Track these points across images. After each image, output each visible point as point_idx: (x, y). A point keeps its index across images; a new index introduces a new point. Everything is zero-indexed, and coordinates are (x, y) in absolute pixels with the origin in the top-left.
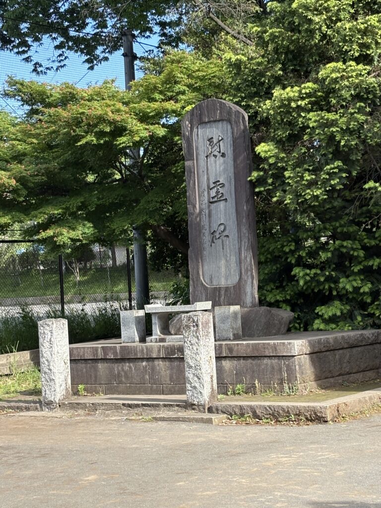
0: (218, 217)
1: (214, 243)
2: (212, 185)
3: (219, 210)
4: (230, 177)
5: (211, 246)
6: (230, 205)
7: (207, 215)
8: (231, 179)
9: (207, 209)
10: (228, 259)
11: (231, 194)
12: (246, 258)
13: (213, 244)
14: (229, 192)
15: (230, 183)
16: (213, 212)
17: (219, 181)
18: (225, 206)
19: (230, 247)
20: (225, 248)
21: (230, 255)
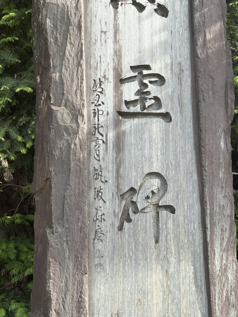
0: (143, 155)
1: (129, 220)
2: (127, 73)
3: (146, 136)
4: (180, 64)
5: (121, 228)
6: (179, 131)
7: (110, 144)
8: (181, 71)
9: (111, 127)
10: (171, 270)
11: (181, 106)
12: (224, 270)
13: (126, 224)
14: (176, 100)
15: (180, 79)
16: (130, 139)
17: (148, 67)
18: (166, 132)
19: (177, 237)
20: (162, 238)
21: (179, 261)
